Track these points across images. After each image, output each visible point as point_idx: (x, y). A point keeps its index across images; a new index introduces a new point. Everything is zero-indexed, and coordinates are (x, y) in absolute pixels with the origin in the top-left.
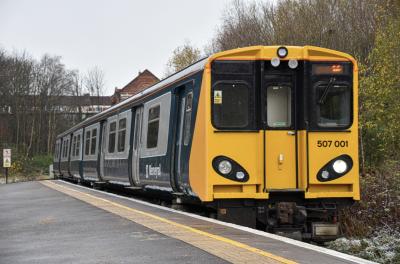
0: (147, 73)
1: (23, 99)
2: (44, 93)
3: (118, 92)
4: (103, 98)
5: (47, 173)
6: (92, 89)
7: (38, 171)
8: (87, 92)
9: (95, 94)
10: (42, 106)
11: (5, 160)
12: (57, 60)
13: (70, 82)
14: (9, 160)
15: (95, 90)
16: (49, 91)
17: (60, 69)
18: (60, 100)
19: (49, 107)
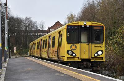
0: (58, 22)
1: (19, 31)
2: (26, 29)
3: (49, 29)
4: (44, 30)
5: (27, 54)
6: (41, 28)
7: (24, 54)
8: (39, 29)
9: (42, 29)
10: (25, 33)
11: (14, 50)
12: (30, 18)
13: (34, 25)
14: (16, 50)
15: (42, 28)
16: (27, 28)
17: (31, 21)
18: (31, 31)
19: (27, 34)
